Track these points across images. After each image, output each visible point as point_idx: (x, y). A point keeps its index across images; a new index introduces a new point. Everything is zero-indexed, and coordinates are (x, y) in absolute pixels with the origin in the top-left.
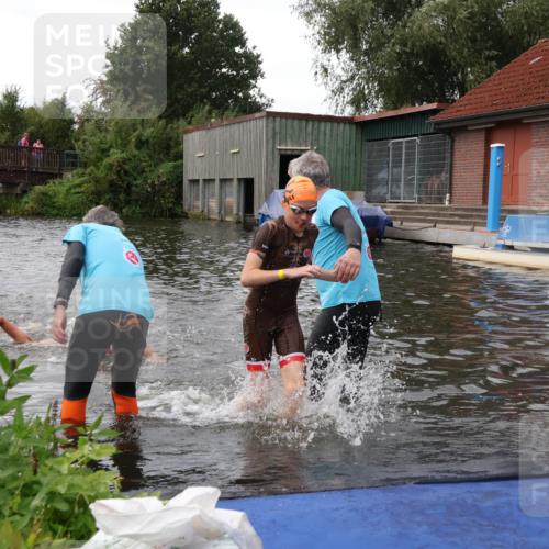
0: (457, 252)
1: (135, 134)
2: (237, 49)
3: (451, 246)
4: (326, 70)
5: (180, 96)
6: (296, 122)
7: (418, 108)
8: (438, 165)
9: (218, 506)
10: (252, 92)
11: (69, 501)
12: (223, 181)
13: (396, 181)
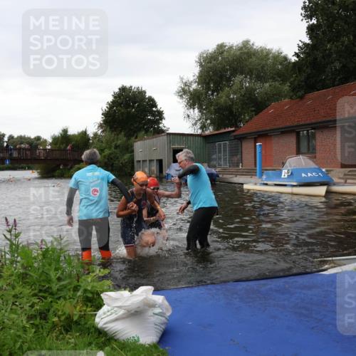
0: (245, 187)
1: (114, 143)
2: (154, 109)
3: (242, 184)
4: (189, 116)
5: (132, 128)
6: (179, 137)
7: (227, 130)
8: (236, 152)
9: (153, 294)
10: (161, 125)
11: (92, 293)
12: (150, 161)
13: (220, 159)
